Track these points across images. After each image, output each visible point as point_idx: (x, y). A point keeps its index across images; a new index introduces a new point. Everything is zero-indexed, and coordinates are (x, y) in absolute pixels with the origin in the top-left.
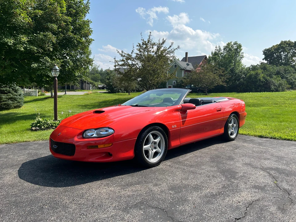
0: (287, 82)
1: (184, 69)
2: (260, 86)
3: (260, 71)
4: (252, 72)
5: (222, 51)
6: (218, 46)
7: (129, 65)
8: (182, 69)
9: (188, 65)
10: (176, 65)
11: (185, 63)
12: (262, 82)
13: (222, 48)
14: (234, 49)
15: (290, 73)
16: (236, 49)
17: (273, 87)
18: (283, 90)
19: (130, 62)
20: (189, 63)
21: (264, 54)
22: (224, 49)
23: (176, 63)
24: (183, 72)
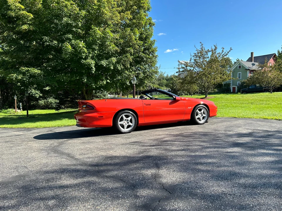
1: (249, 69)
7: (188, 71)
8: (247, 70)
9: (253, 65)
10: (240, 66)
11: (251, 63)
19: (189, 68)
20: (255, 63)
23: (240, 64)
24: (248, 72)
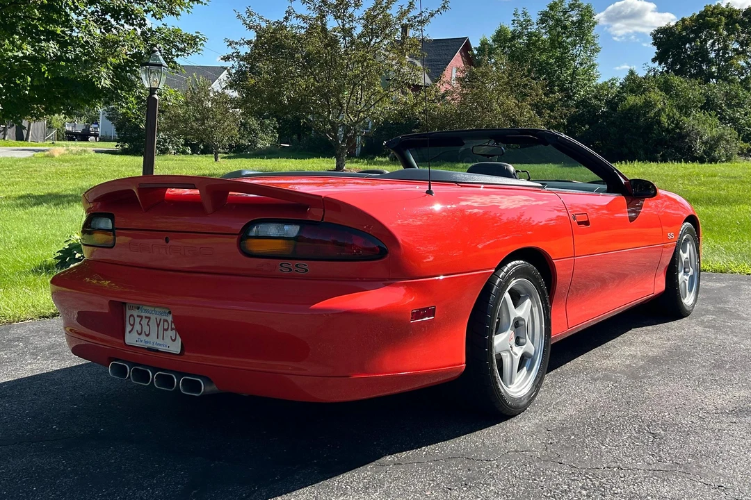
0: (739, 132)
2: (661, 143)
3: (656, 96)
4: (632, 100)
5: (533, 28)
6: (520, 12)
12: (667, 131)
13: (535, 18)
14: (572, 22)
15: (740, 105)
16: (580, 23)
17: (699, 148)
18: (729, 159)
21: (654, 44)
22: (542, 21)
